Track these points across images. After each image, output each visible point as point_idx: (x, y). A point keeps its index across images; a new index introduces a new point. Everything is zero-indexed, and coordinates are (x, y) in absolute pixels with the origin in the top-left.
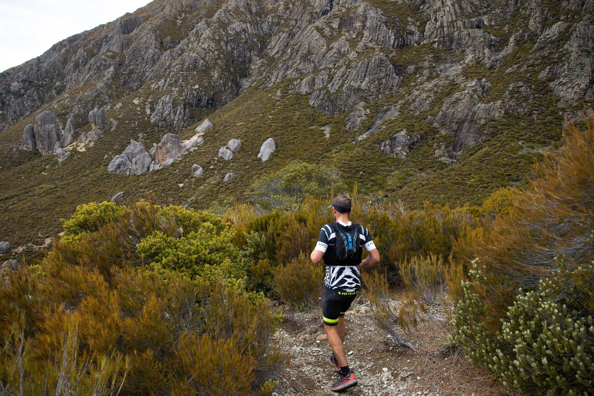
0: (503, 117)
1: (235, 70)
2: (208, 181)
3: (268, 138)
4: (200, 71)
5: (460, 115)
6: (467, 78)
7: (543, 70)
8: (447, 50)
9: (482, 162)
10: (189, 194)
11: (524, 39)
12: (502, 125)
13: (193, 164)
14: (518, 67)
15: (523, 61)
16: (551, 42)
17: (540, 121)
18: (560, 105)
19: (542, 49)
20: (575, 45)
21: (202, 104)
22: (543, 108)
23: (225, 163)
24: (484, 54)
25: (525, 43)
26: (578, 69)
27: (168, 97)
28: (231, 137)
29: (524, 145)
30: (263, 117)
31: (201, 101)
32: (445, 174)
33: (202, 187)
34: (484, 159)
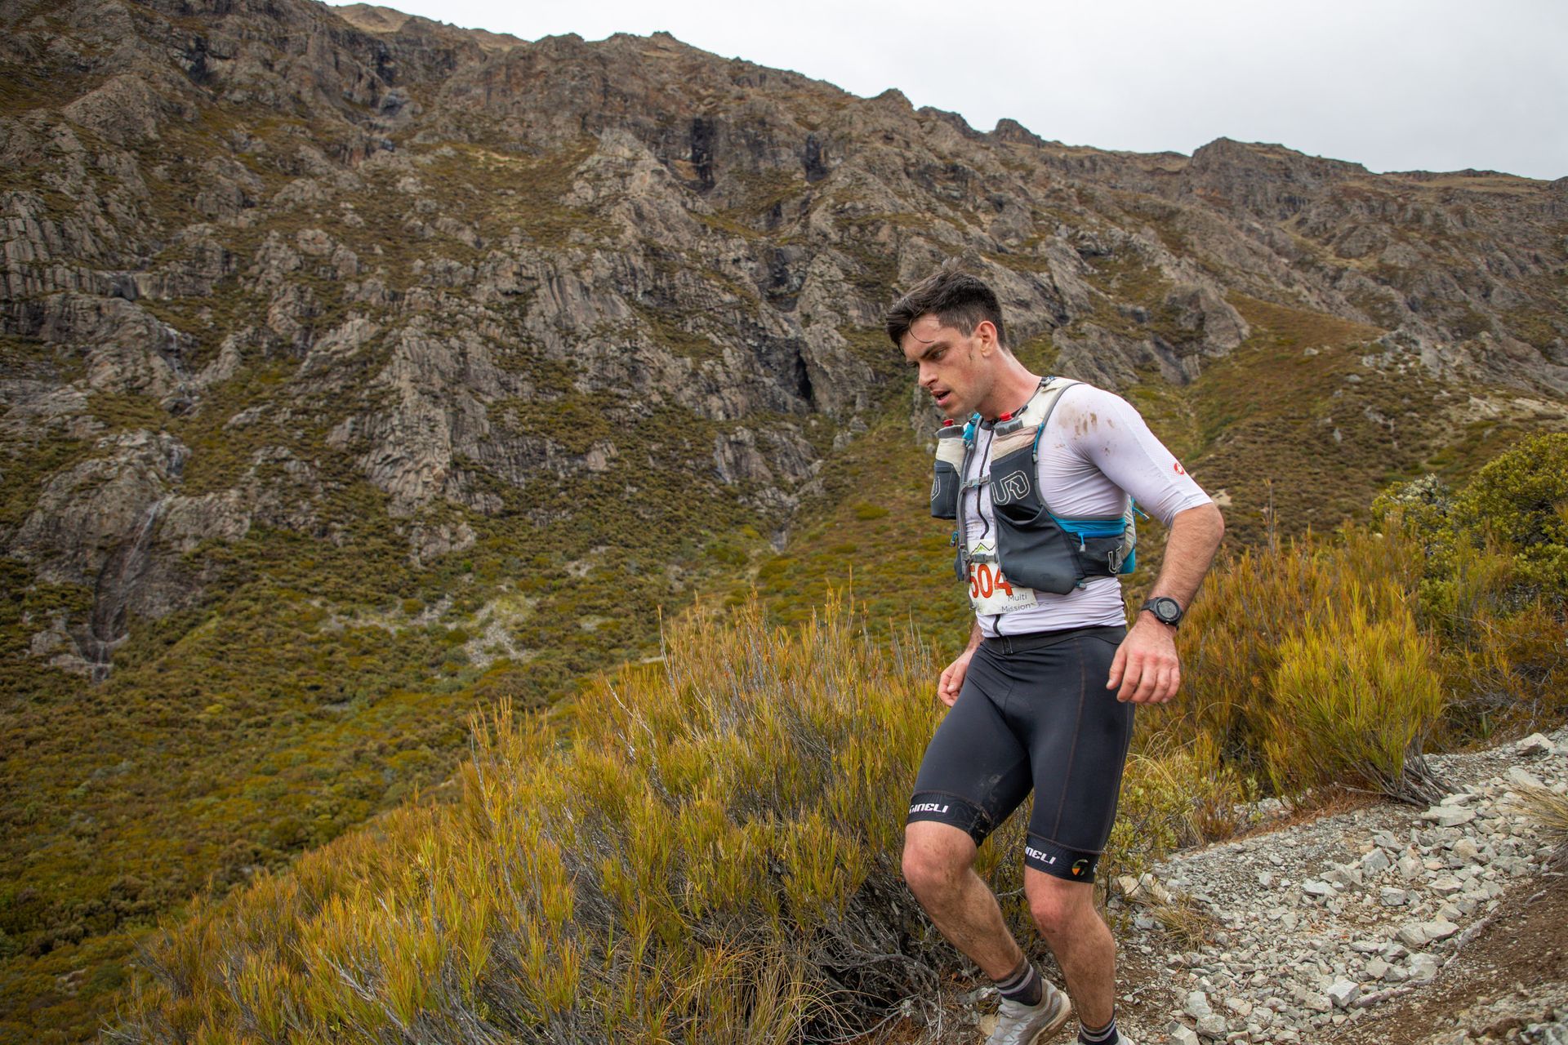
0: (248, 536)
5: (110, 526)
6: (109, 426)
7: (336, 423)
8: (20, 341)
9: (220, 659)
11: (259, 351)
12: (250, 556)
14: (266, 412)
15: (276, 399)
16: (342, 362)
17: (355, 549)
18: (396, 511)
19: (324, 375)
20: (406, 376)
22: (353, 517)
24: (151, 370)
25: (263, 359)
26: (424, 429)
29: (329, 610)
32: (107, 699)
34: (223, 648)
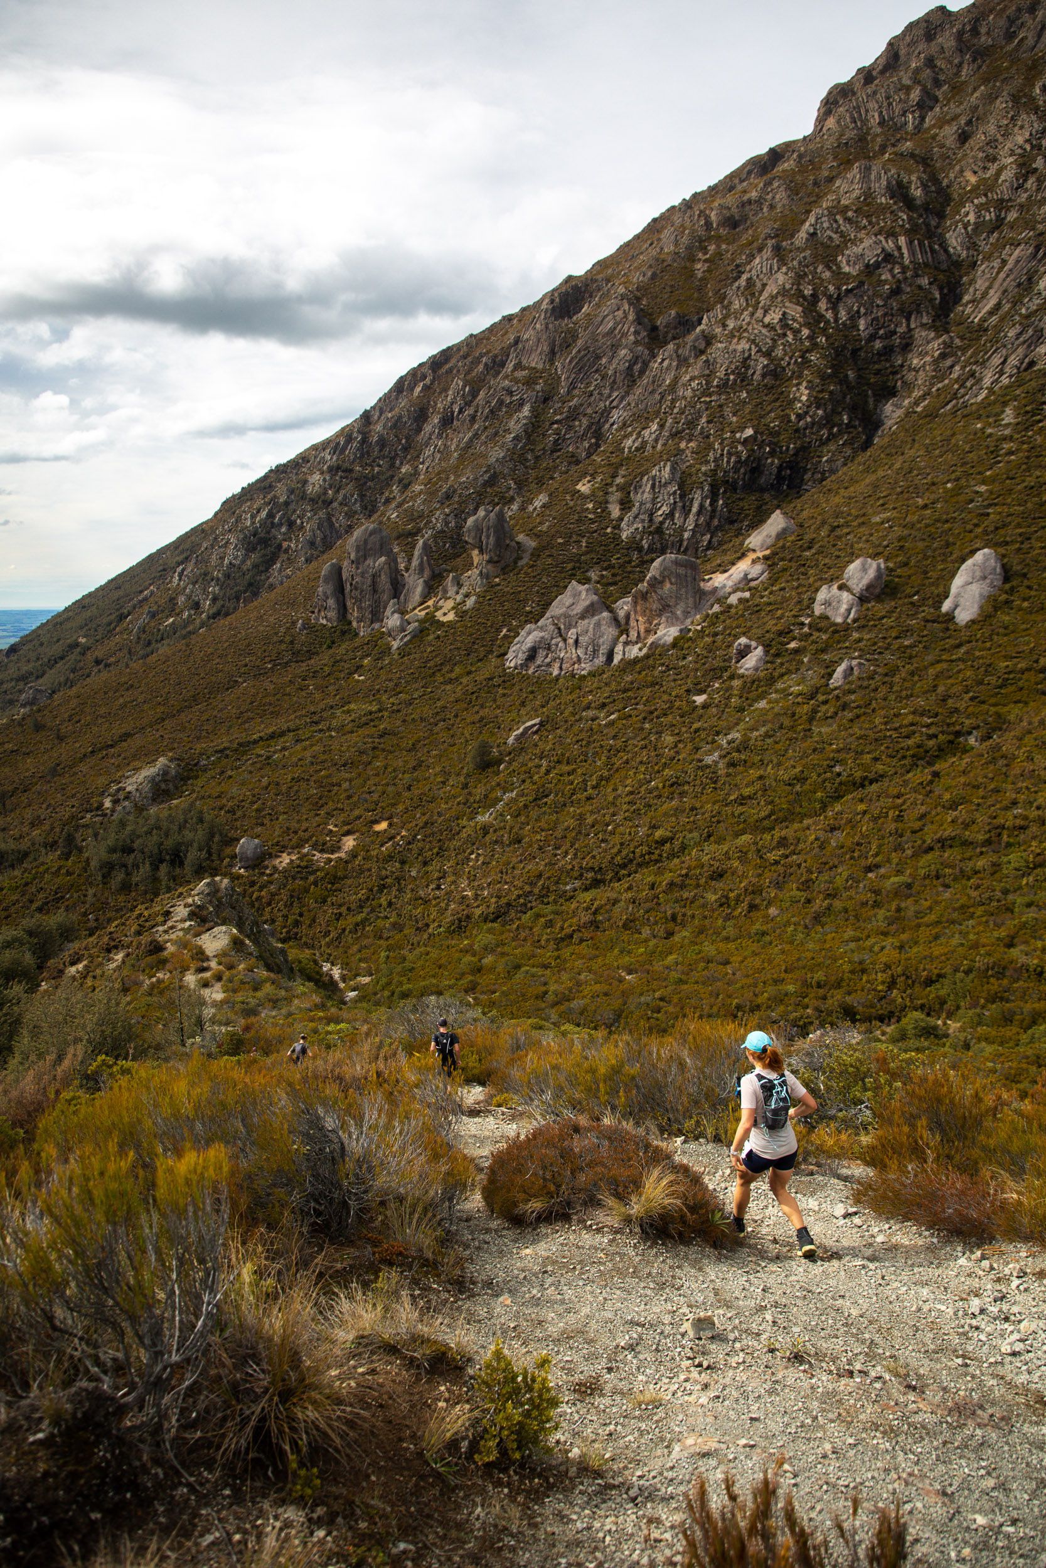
1: (859, 377)
2: (780, 685)
3: (973, 552)
4: (757, 390)
10: (723, 724)
13: (737, 637)
21: (762, 480)
23: (835, 632)
27: (668, 469)
28: (852, 556)
30: (958, 491)
31: (762, 473)
33: (762, 704)
